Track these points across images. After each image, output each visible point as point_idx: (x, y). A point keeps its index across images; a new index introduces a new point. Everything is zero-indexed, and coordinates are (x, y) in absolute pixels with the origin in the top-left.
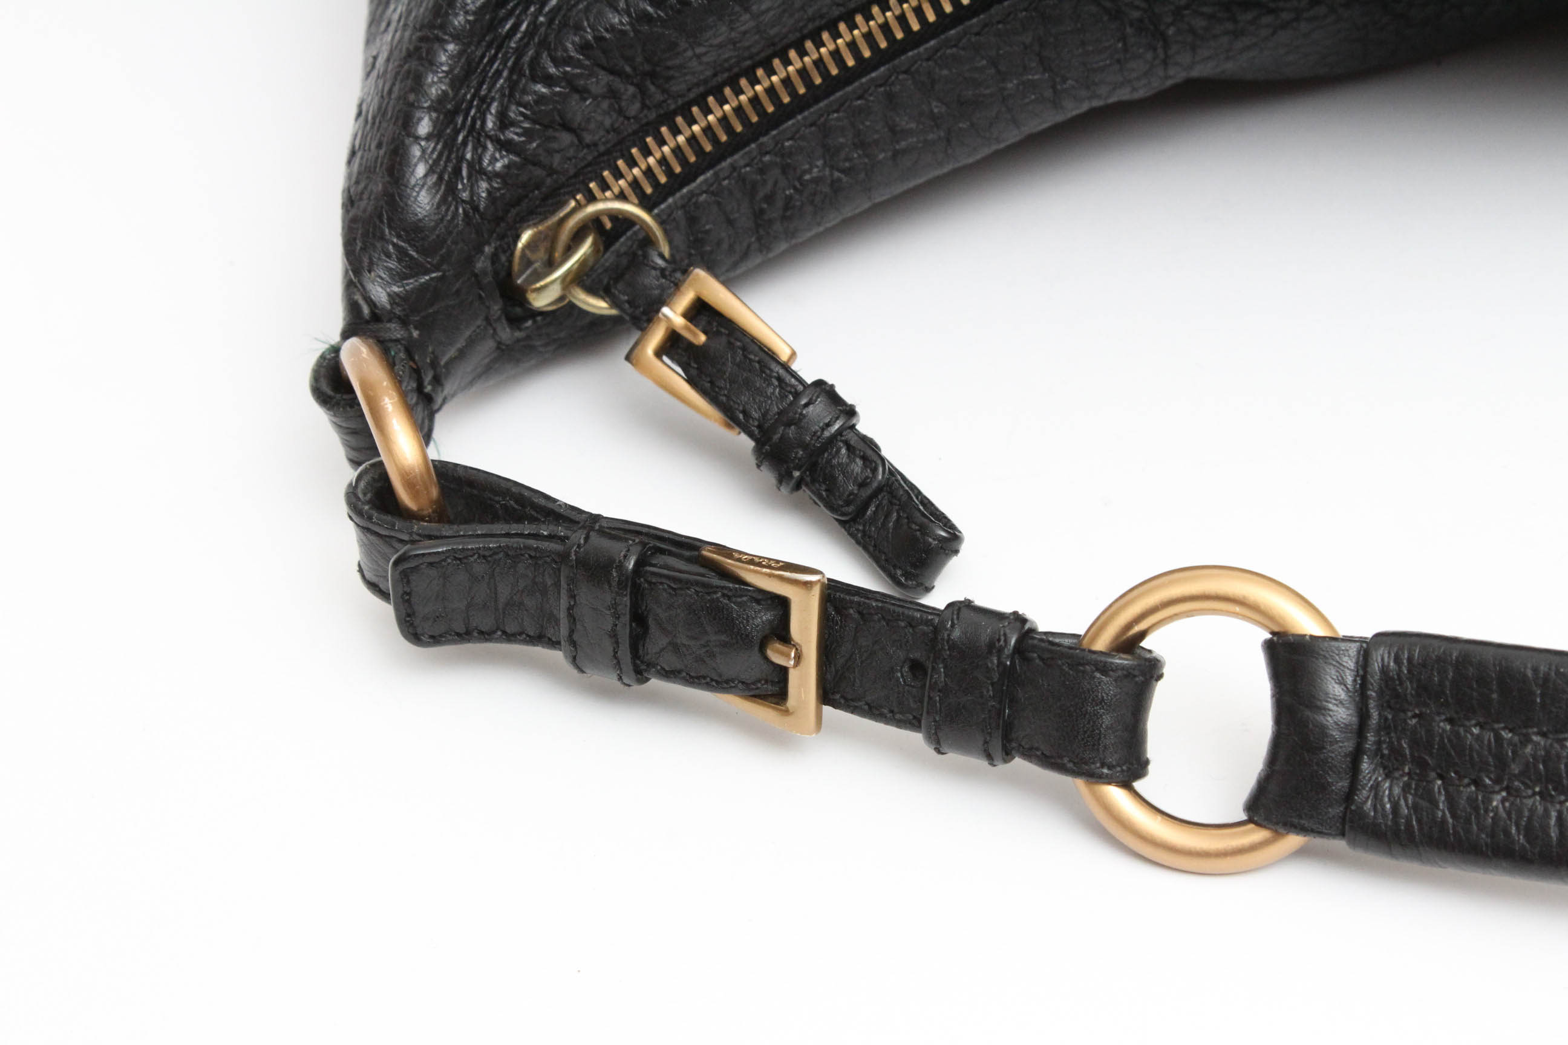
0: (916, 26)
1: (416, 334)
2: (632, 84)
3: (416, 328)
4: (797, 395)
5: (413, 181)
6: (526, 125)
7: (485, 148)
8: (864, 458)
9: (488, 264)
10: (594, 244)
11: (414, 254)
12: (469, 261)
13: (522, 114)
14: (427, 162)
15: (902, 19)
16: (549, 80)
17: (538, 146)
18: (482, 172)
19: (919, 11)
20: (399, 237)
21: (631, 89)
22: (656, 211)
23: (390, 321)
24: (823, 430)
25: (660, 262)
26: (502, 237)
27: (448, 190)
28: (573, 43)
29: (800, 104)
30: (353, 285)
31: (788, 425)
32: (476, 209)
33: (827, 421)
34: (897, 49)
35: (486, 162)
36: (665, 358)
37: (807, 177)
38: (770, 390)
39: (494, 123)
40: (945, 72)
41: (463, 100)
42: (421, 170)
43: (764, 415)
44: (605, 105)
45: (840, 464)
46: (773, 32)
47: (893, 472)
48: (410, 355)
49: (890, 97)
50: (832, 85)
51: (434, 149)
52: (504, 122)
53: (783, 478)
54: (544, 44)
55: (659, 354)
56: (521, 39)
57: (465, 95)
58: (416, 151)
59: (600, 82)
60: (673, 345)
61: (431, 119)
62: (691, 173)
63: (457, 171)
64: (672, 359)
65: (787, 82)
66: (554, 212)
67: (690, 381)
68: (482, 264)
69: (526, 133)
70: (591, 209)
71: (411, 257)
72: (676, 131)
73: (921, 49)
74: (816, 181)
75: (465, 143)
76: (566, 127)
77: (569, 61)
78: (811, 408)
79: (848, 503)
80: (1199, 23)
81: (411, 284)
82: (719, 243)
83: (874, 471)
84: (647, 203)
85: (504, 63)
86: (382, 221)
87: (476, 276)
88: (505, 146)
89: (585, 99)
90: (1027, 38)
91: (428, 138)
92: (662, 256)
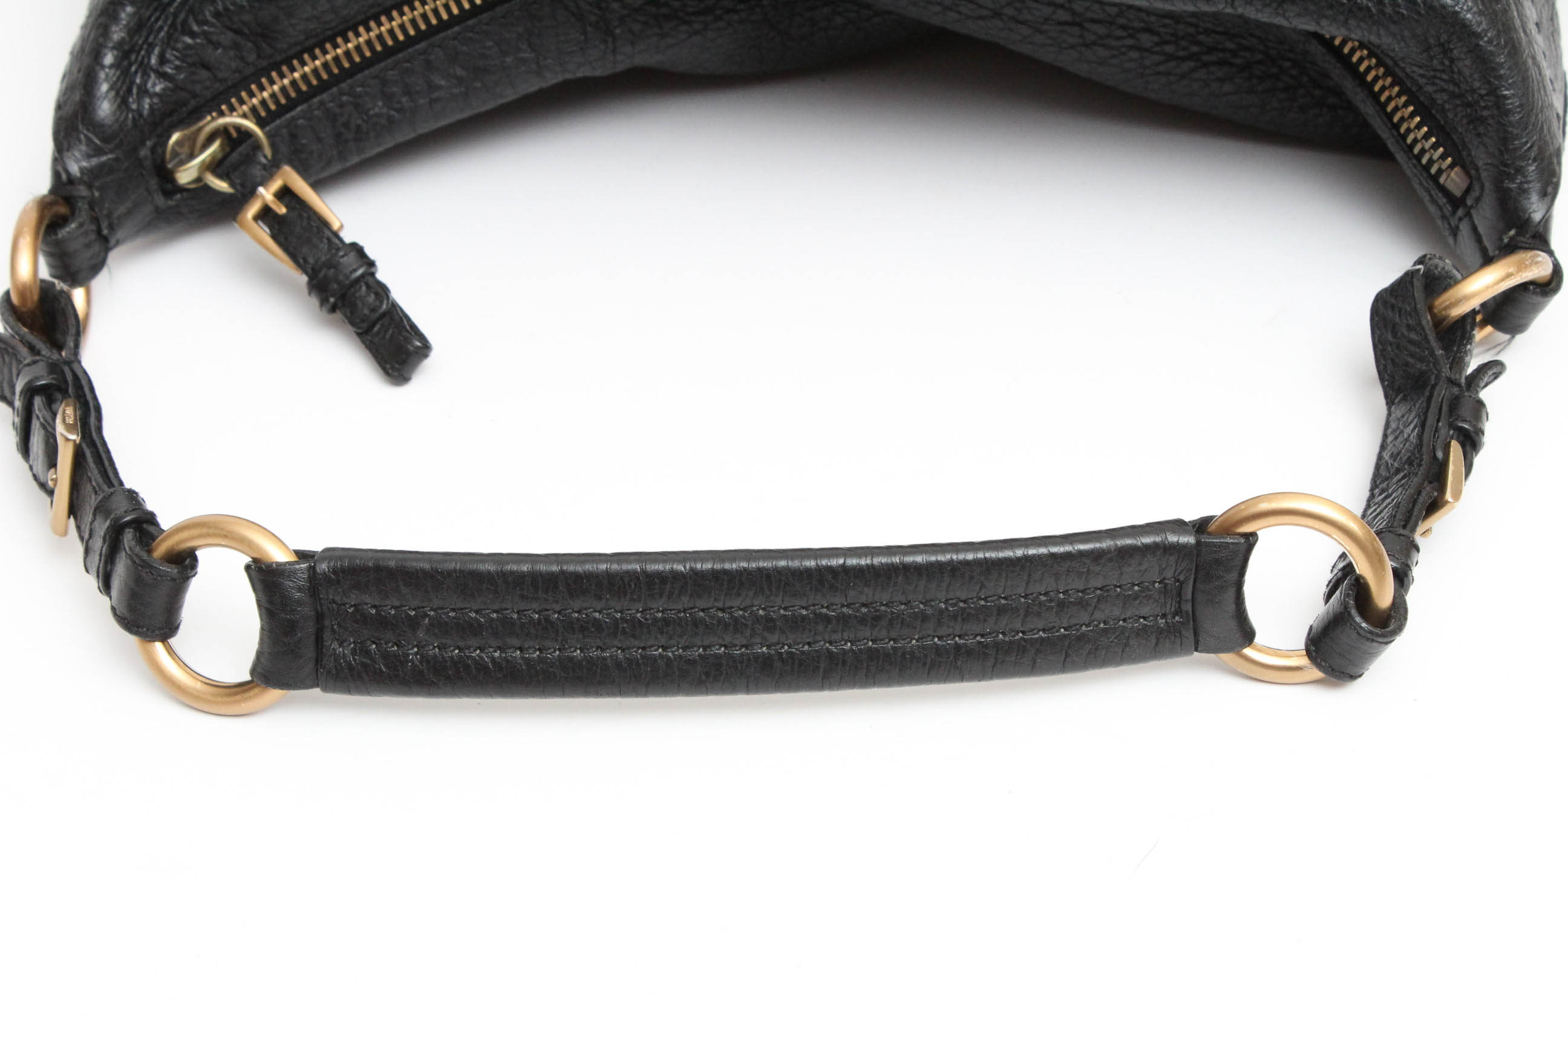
0: (445, 16)
1: (97, 194)
2: (251, 41)
3: (97, 190)
4: (338, 249)
5: (99, 94)
6: (177, 63)
7: (149, 76)
8: (377, 294)
9: (149, 153)
10: (222, 145)
11: (97, 142)
12: (135, 150)
13: (174, 55)
14: (109, 82)
15: (436, 11)
16: (192, 35)
17: (186, 77)
18: (146, 92)
19: (447, 7)
20: (88, 130)
21: (250, 45)
22: (268, 128)
23: (79, 184)
24: (351, 273)
25: (263, 160)
26: (160, 136)
27: (123, 103)
28: (210, 11)
29: (366, 63)
30: (59, 159)
31: (329, 268)
32: (141, 115)
33: (354, 267)
34: (432, 31)
35: (149, 85)
36: (260, 223)
37: (372, 112)
38: (322, 245)
39: (156, 61)
40: (465, 48)
41: (136, 44)
42: (104, 87)
43: (316, 262)
44: (232, 53)
45: (360, 296)
46: (345, 12)
47: (394, 306)
48: (92, 208)
49: (428, 62)
50: (388, 52)
51: (114, 75)
52: (162, 60)
53: (323, 302)
54: (191, 11)
55: (256, 218)
56: (177, 7)
57: (138, 41)
58: (102, 75)
59: (227, 38)
60: (265, 214)
61: (113, 55)
62: (292, 104)
63: (129, 91)
64: (265, 223)
65: (358, 48)
66: (195, 123)
67: (274, 237)
68: (144, 152)
69: (177, 68)
70: (222, 121)
71: (96, 144)
72: (282, 76)
73: (449, 32)
74: (378, 115)
75: (136, 72)
76: (206, 66)
77: (205, 22)
78: (345, 259)
79: (363, 321)
80: (636, 27)
81: (95, 161)
82: (311, 153)
83: (381, 302)
84: (261, 123)
85: (165, 21)
86: (77, 119)
87: (140, 160)
88: (163, 76)
89: (217, 49)
90: (520, 30)
91: (111, 66)
92: (265, 157)
